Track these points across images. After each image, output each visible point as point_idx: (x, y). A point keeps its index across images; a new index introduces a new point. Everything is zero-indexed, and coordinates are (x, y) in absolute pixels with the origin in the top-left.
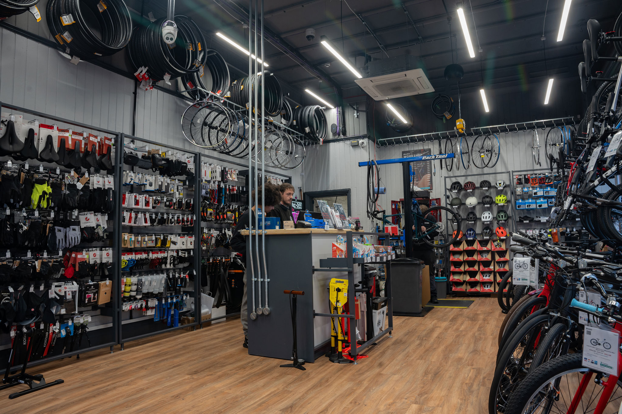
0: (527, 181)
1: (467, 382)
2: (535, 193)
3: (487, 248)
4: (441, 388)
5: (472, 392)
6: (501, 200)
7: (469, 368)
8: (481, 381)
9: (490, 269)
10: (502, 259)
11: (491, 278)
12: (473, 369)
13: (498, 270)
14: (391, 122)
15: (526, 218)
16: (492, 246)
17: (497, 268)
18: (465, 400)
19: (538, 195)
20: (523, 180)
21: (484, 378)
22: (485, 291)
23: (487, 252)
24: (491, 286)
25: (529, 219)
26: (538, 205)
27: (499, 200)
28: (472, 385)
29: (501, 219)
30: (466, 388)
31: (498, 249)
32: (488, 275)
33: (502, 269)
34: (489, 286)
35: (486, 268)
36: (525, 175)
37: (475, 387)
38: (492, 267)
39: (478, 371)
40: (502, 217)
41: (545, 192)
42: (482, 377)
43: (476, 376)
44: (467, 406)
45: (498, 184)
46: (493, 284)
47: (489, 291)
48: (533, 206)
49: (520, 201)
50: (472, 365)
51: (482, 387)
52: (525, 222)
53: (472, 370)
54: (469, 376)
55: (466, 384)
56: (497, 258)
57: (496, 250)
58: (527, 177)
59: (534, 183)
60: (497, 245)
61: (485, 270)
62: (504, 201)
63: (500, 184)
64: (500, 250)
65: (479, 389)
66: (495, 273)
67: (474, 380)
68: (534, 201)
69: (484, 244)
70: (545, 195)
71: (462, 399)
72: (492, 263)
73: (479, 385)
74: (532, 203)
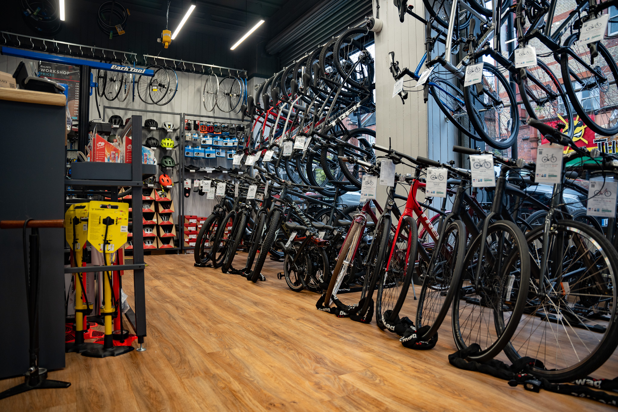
0: (196, 127)
2: (204, 142)
3: (151, 198)
6: (169, 144)
9: (153, 222)
10: (167, 211)
11: (154, 232)
13: (162, 223)
14: (32, 13)
15: (192, 167)
16: (156, 195)
17: (160, 221)
19: (207, 144)
20: (192, 126)
22: (147, 248)
23: (150, 202)
24: (152, 243)
25: (196, 168)
26: (206, 154)
27: (167, 144)
29: (169, 165)
31: (163, 199)
32: (149, 230)
33: (166, 222)
34: (150, 242)
35: (149, 221)
36: (195, 121)
38: (155, 220)
40: (170, 164)
41: (214, 141)
45: (167, 126)
46: (156, 239)
47: (151, 248)
48: (202, 155)
49: (190, 147)
52: (191, 171)
56: (161, 209)
57: (161, 200)
58: (197, 123)
59: (204, 130)
60: (162, 195)
61: (147, 223)
62: (172, 146)
63: (169, 125)
64: (165, 200)
66: (158, 226)
68: (203, 149)
69: (147, 193)
70: (214, 144)
72: (155, 216)
74: (201, 151)
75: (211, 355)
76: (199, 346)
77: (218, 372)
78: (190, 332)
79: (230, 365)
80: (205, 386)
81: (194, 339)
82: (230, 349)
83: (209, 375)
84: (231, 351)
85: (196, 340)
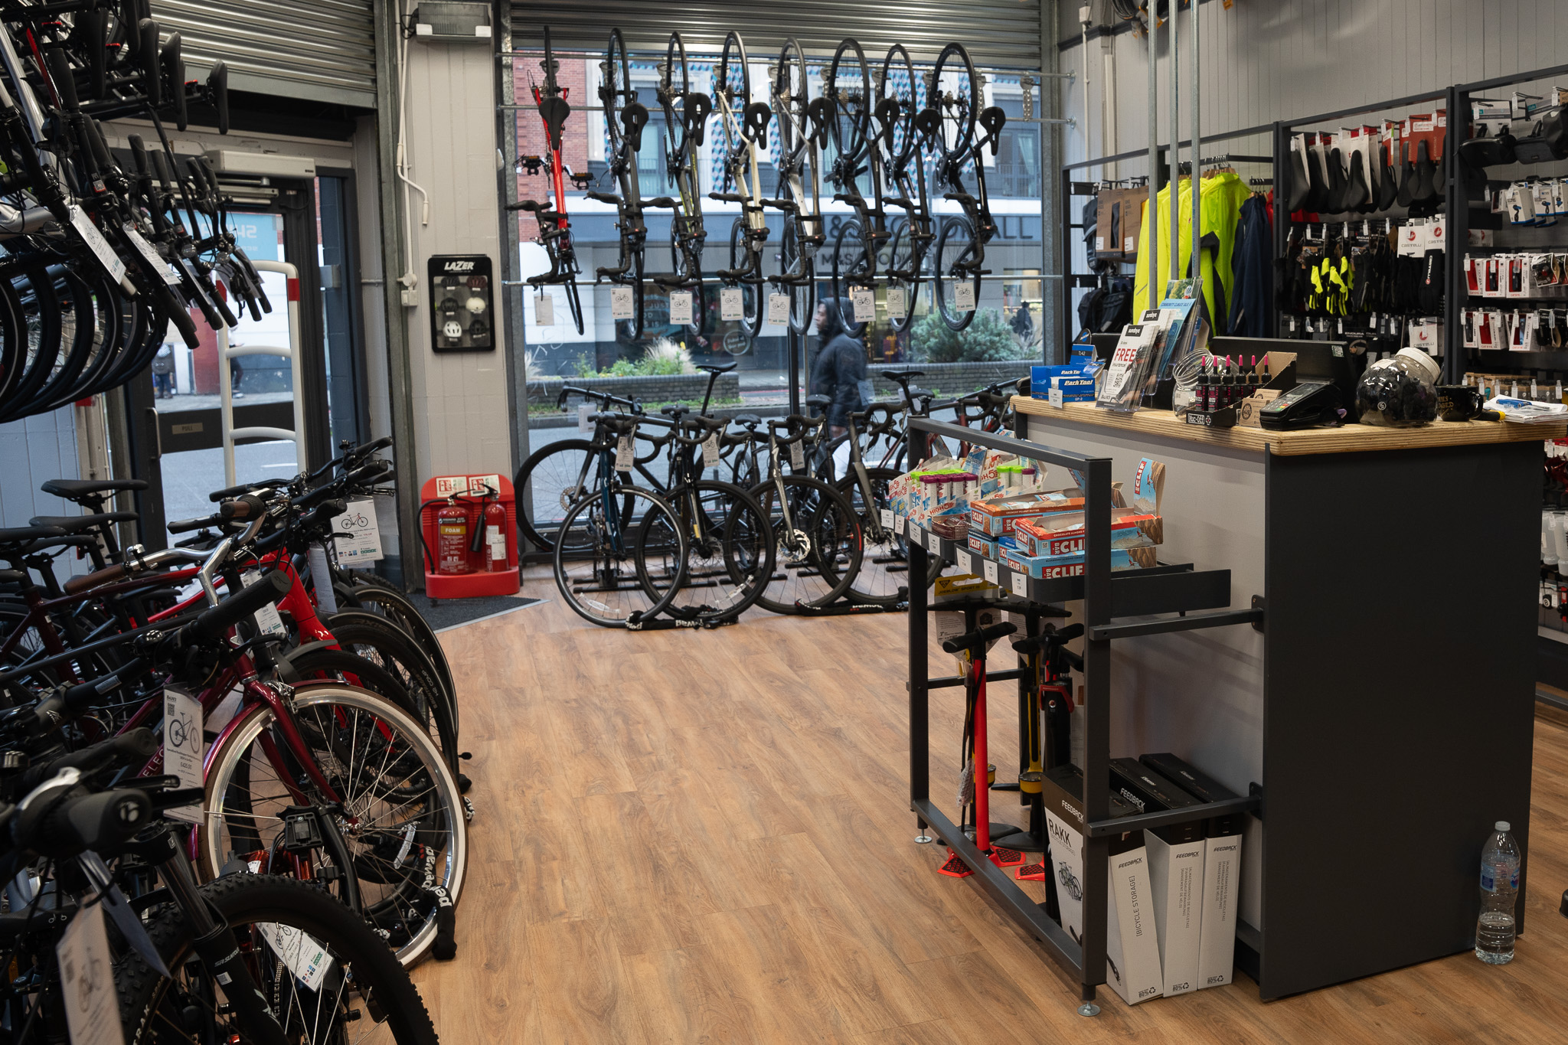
1: (555, 864)
4: (610, 834)
5: (528, 841)
7: (577, 915)
8: (519, 876)
12: (561, 914)
18: (535, 821)
21: (514, 886)
28: (538, 856)
30: (548, 846)
37: (527, 854)
39: (542, 910)
42: (522, 887)
43: (540, 887)
44: (525, 810)
50: (573, 927)
51: (510, 857)
53: (562, 905)
54: (559, 883)
55: (554, 859)
65: (516, 851)
67: (539, 876)
71: (543, 821)
73: (521, 862)
75: (801, 828)
76: (818, 847)
77: (796, 803)
78: (834, 884)
79: (776, 811)
80: (817, 787)
81: (827, 864)
82: (764, 839)
83: (811, 800)
84: (763, 835)
85: (823, 859)
